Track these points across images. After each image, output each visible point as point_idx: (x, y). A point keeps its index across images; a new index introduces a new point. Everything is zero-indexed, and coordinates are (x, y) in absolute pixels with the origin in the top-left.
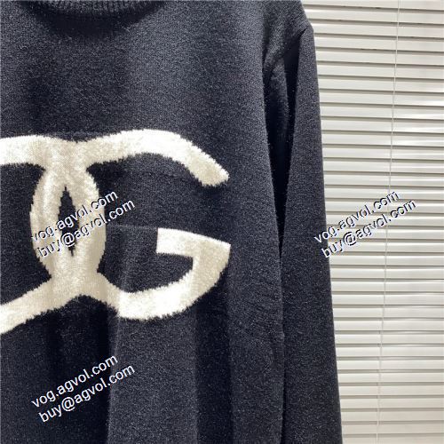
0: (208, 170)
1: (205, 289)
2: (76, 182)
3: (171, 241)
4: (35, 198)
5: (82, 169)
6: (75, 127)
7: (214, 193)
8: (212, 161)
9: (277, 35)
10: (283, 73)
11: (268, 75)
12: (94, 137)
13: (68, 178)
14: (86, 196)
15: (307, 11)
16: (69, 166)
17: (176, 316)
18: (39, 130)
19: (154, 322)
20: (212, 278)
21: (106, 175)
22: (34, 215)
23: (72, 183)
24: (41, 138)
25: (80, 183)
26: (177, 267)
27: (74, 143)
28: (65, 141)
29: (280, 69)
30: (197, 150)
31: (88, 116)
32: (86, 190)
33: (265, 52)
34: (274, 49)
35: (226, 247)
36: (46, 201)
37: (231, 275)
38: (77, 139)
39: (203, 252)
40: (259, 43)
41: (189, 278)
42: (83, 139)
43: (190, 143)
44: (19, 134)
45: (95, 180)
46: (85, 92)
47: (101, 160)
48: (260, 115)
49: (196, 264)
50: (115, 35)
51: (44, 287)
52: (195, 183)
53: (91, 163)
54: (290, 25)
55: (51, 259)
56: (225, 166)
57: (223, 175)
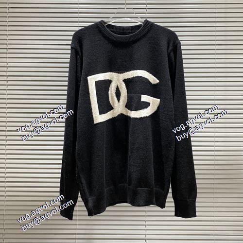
0: (153, 80)
1: (153, 112)
3: (145, 98)
4: (110, 88)
5: (121, 81)
6: (120, 70)
7: (155, 86)
8: (154, 78)
9: (171, 44)
10: (173, 54)
11: (169, 55)
12: (125, 72)
14: (123, 88)
15: (179, 37)
16: (118, 80)
17: (146, 117)
18: (111, 71)
19: (141, 118)
20: (155, 108)
21: (127, 82)
22: (109, 92)
23: (119, 84)
24: (111, 73)
25: (121, 84)
26: (146, 105)
29: (172, 54)
30: (151, 75)
32: (123, 86)
33: (168, 49)
34: (170, 48)
35: (159, 100)
36: (113, 89)
37: (160, 107)
38: (120, 73)
39: (153, 101)
40: (166, 47)
41: (149, 108)
42: (122, 73)
44: (106, 72)
45: (125, 83)
47: (126, 78)
48: (167, 66)
49: (151, 104)
50: (130, 47)
51: (112, 111)
52: (150, 83)
53: (124, 79)
54: (174, 42)
55: (113, 104)
56: (158, 79)
57: (158, 81)
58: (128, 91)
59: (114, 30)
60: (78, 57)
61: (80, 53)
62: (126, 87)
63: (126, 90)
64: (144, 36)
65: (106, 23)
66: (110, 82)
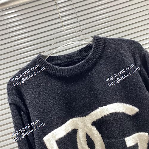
2: (89, 130)
5: (90, 125)
6: (83, 112)
8: (131, 106)
12: (90, 113)
13: (86, 129)
14: (94, 134)
16: (85, 125)
18: (72, 117)
23: (88, 131)
25: (91, 130)
27: (84, 117)
28: (81, 118)
29: (143, 69)
31: (86, 106)
32: (94, 132)
36: (82, 140)
38: (85, 115)
39: (139, 139)
42: (87, 114)
43: (123, 104)
45: (95, 127)
46: (82, 99)
47: (95, 120)
50: (86, 77)
53: (92, 122)
54: (140, 53)
56: (136, 107)
57: (136, 110)
58: (102, 137)
59: (59, 62)
60: (23, 113)
61: (23, 107)
62: (99, 131)
63: (100, 135)
64: (100, 58)
65: (45, 57)
66: (74, 132)
